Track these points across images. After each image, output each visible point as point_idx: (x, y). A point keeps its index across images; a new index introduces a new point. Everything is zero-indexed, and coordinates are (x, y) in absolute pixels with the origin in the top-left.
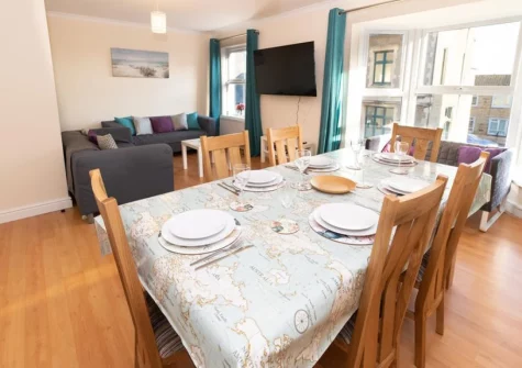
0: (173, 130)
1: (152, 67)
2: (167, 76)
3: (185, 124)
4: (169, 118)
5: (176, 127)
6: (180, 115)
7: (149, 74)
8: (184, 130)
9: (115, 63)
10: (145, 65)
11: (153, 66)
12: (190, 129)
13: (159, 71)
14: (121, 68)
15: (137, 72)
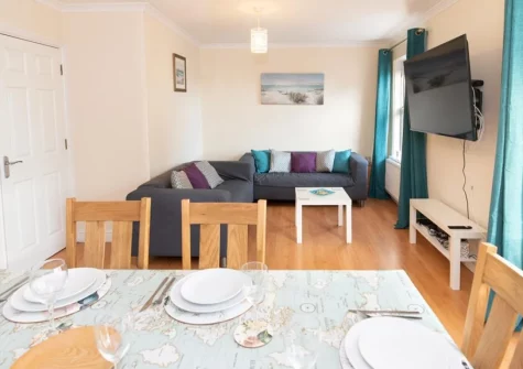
0: (315, 171)
1: (303, 91)
2: (321, 102)
3: (330, 165)
4: (314, 155)
5: (319, 168)
6: (327, 153)
7: (299, 100)
8: (327, 172)
9: (264, 89)
10: (295, 90)
11: (305, 91)
12: (334, 172)
13: (312, 96)
14: (271, 94)
15: (286, 99)
